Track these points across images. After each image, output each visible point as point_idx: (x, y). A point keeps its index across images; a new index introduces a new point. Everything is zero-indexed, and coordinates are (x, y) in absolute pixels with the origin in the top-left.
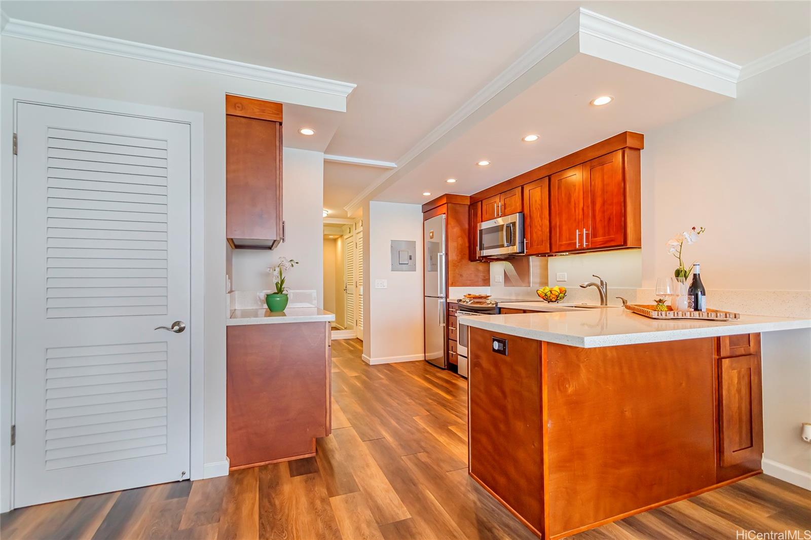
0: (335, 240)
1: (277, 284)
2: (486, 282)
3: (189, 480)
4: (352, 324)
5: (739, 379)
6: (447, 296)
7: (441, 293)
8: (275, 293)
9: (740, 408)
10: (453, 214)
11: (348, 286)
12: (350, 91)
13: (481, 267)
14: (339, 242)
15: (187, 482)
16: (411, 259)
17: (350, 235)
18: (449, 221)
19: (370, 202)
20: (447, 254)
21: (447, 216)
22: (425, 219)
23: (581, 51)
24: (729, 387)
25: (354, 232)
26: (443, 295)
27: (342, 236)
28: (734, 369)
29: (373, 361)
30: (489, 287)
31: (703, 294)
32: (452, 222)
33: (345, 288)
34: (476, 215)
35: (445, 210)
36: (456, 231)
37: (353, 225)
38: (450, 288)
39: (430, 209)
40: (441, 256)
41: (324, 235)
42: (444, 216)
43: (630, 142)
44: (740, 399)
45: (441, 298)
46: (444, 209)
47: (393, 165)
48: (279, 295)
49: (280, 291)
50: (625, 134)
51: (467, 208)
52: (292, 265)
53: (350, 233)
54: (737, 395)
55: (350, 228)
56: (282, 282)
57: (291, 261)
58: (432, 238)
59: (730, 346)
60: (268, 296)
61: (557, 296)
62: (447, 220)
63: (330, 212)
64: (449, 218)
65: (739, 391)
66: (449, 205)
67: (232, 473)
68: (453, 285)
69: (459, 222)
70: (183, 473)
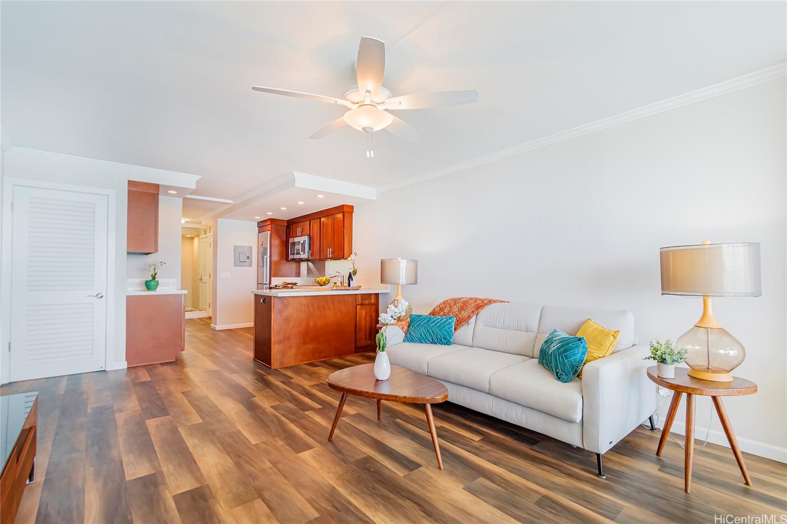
0: (192, 238)
1: (152, 275)
2: (298, 274)
3: (104, 371)
4: (205, 307)
5: (366, 313)
6: (270, 283)
7: (266, 281)
8: (151, 280)
9: (366, 325)
10: (276, 232)
11: (203, 277)
12: (198, 179)
13: (293, 265)
14: (196, 240)
15: (103, 372)
16: (248, 258)
17: (205, 236)
18: (272, 235)
19: (219, 219)
20: (270, 257)
21: (271, 232)
22: (259, 232)
23: (296, 186)
24: (360, 317)
25: (208, 234)
26: (268, 282)
27: (198, 236)
28: (363, 309)
29: (218, 328)
30: (299, 278)
31: (352, 280)
32: (274, 236)
33: (200, 278)
34: (289, 232)
35: (270, 229)
36: (276, 242)
37: (207, 229)
38: (272, 278)
39: (262, 225)
40: (267, 258)
41: (182, 235)
42: (269, 232)
43: (345, 209)
44: (366, 321)
45: (267, 284)
46: (269, 227)
47: (231, 202)
48: (153, 281)
49: (154, 278)
50: (343, 206)
51: (285, 228)
52: (162, 265)
53: (205, 234)
54: (364, 320)
55: (205, 231)
56: (156, 274)
57: (161, 262)
58: (262, 245)
59: (361, 300)
60: (146, 282)
61: (324, 283)
62: (271, 234)
63: (187, 220)
64: (272, 233)
65: (365, 318)
66: (273, 225)
67: (128, 368)
68: (275, 276)
69: (279, 236)
70: (102, 367)
